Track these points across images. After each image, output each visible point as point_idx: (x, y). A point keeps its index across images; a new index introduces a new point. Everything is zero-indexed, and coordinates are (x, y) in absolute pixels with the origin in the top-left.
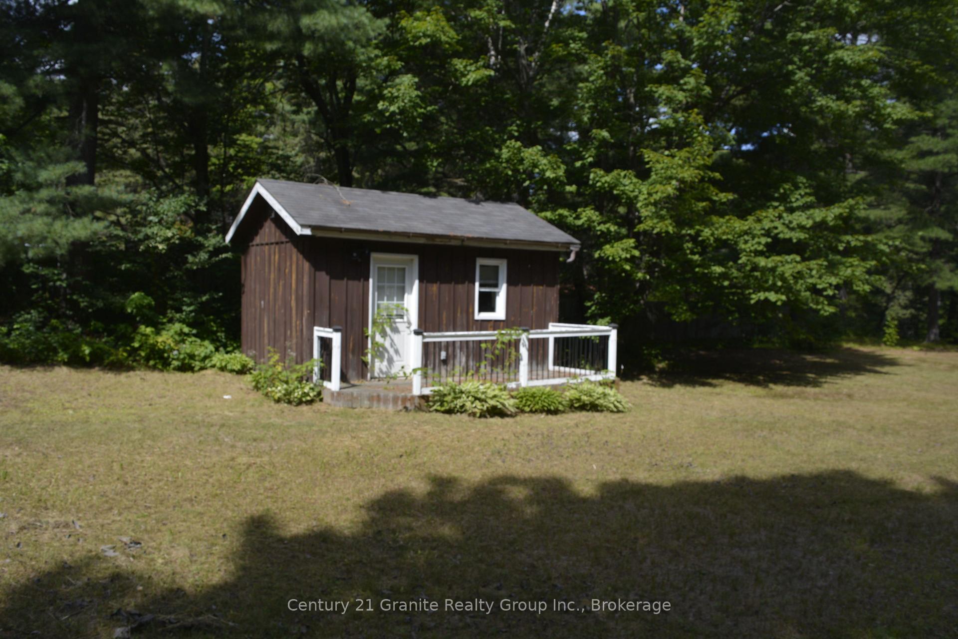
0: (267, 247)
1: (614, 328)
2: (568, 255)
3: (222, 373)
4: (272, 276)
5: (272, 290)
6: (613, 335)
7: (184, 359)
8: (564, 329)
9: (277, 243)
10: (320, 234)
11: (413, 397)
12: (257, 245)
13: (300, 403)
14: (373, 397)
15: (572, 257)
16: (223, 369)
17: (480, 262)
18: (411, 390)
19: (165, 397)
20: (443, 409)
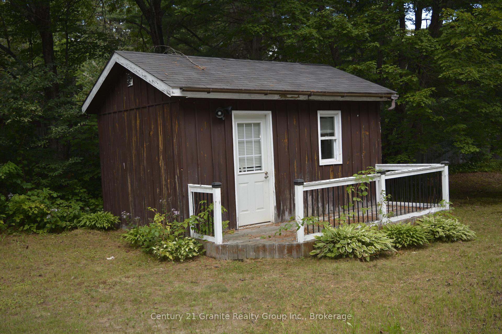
0: (126, 114)
1: (446, 164)
2: (389, 103)
3: (92, 231)
4: (134, 139)
5: (134, 152)
6: (445, 170)
7: (56, 221)
8: (411, 169)
9: (137, 109)
10: (189, 95)
11: (299, 246)
12: (115, 113)
13: (187, 259)
14: (258, 247)
15: (393, 106)
16: (93, 227)
17: (320, 114)
18: (295, 238)
19: (52, 263)
20: (333, 255)
